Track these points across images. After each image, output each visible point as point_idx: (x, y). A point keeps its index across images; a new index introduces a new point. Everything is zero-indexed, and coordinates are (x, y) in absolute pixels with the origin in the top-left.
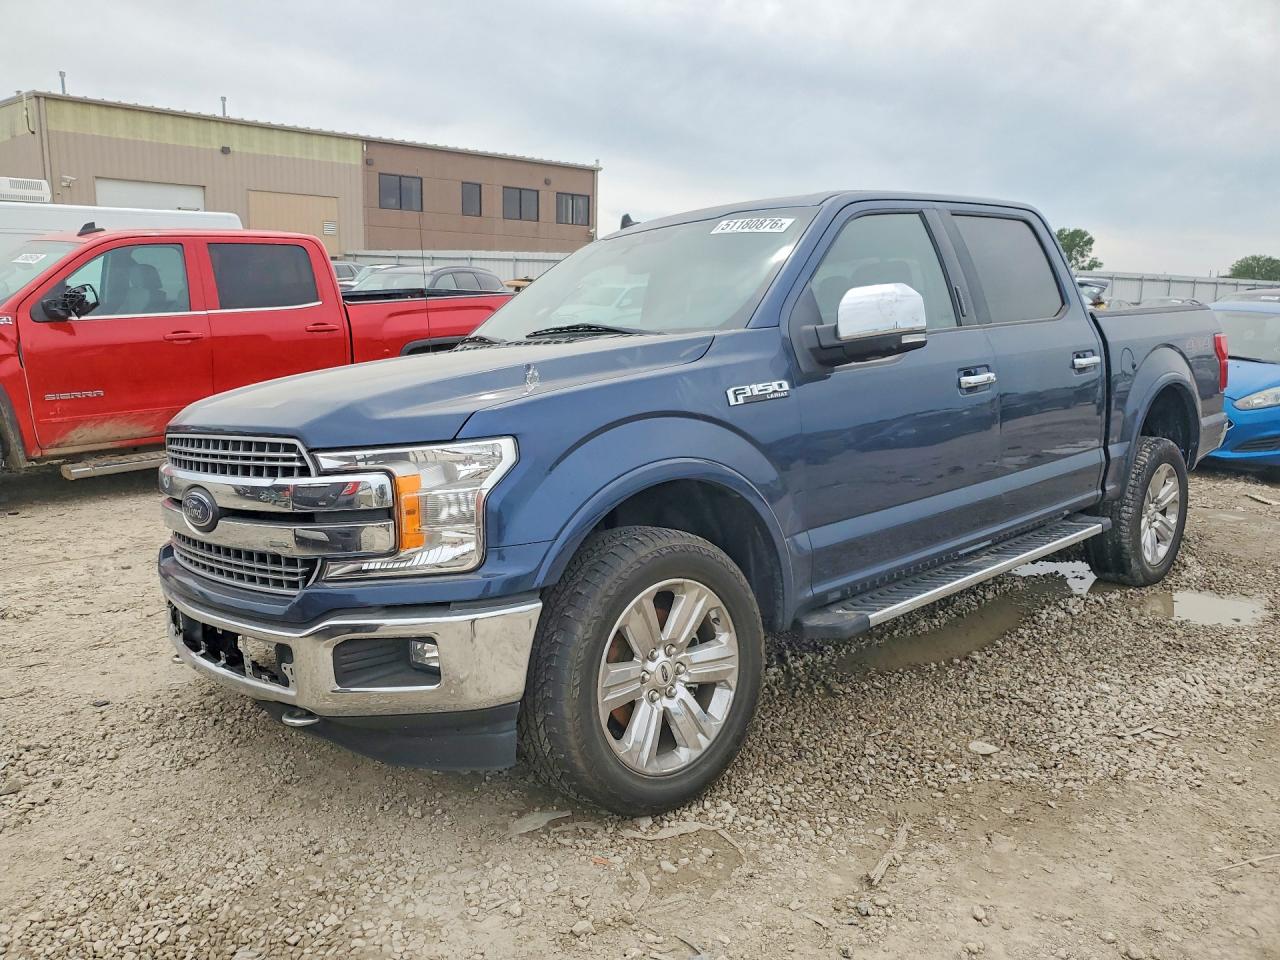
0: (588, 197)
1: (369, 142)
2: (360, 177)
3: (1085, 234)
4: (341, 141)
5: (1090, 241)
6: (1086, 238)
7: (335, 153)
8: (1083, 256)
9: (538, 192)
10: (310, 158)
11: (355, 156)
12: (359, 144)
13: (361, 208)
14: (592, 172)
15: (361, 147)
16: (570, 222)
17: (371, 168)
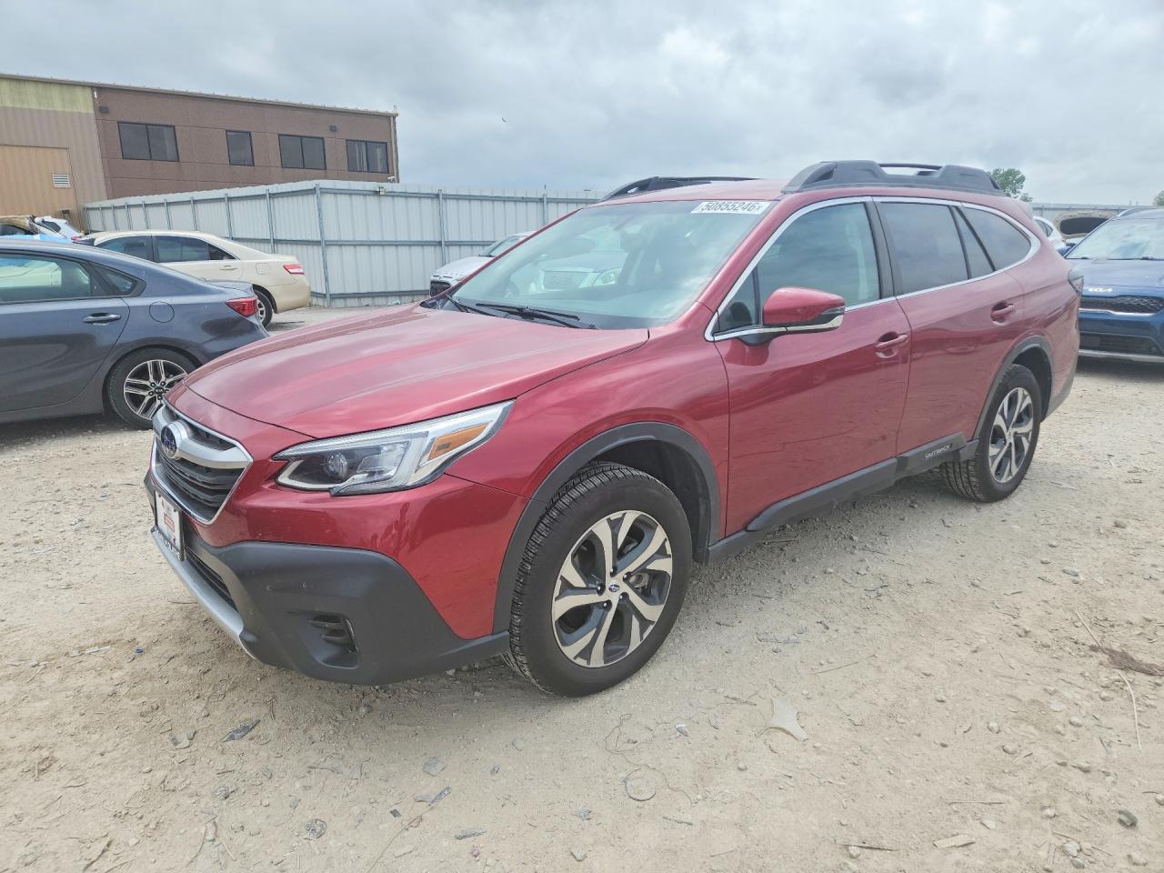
0: (386, 143)
1: (100, 88)
2: (94, 126)
3: (1018, 172)
4: (65, 88)
5: (1023, 179)
6: (1018, 177)
7: (56, 102)
8: (1014, 191)
9: (322, 139)
10: (26, 106)
11: (84, 104)
12: (88, 91)
13: (99, 160)
14: (389, 119)
15: (90, 95)
16: (366, 169)
17: (108, 117)
